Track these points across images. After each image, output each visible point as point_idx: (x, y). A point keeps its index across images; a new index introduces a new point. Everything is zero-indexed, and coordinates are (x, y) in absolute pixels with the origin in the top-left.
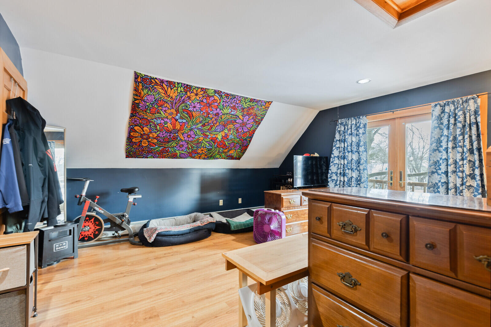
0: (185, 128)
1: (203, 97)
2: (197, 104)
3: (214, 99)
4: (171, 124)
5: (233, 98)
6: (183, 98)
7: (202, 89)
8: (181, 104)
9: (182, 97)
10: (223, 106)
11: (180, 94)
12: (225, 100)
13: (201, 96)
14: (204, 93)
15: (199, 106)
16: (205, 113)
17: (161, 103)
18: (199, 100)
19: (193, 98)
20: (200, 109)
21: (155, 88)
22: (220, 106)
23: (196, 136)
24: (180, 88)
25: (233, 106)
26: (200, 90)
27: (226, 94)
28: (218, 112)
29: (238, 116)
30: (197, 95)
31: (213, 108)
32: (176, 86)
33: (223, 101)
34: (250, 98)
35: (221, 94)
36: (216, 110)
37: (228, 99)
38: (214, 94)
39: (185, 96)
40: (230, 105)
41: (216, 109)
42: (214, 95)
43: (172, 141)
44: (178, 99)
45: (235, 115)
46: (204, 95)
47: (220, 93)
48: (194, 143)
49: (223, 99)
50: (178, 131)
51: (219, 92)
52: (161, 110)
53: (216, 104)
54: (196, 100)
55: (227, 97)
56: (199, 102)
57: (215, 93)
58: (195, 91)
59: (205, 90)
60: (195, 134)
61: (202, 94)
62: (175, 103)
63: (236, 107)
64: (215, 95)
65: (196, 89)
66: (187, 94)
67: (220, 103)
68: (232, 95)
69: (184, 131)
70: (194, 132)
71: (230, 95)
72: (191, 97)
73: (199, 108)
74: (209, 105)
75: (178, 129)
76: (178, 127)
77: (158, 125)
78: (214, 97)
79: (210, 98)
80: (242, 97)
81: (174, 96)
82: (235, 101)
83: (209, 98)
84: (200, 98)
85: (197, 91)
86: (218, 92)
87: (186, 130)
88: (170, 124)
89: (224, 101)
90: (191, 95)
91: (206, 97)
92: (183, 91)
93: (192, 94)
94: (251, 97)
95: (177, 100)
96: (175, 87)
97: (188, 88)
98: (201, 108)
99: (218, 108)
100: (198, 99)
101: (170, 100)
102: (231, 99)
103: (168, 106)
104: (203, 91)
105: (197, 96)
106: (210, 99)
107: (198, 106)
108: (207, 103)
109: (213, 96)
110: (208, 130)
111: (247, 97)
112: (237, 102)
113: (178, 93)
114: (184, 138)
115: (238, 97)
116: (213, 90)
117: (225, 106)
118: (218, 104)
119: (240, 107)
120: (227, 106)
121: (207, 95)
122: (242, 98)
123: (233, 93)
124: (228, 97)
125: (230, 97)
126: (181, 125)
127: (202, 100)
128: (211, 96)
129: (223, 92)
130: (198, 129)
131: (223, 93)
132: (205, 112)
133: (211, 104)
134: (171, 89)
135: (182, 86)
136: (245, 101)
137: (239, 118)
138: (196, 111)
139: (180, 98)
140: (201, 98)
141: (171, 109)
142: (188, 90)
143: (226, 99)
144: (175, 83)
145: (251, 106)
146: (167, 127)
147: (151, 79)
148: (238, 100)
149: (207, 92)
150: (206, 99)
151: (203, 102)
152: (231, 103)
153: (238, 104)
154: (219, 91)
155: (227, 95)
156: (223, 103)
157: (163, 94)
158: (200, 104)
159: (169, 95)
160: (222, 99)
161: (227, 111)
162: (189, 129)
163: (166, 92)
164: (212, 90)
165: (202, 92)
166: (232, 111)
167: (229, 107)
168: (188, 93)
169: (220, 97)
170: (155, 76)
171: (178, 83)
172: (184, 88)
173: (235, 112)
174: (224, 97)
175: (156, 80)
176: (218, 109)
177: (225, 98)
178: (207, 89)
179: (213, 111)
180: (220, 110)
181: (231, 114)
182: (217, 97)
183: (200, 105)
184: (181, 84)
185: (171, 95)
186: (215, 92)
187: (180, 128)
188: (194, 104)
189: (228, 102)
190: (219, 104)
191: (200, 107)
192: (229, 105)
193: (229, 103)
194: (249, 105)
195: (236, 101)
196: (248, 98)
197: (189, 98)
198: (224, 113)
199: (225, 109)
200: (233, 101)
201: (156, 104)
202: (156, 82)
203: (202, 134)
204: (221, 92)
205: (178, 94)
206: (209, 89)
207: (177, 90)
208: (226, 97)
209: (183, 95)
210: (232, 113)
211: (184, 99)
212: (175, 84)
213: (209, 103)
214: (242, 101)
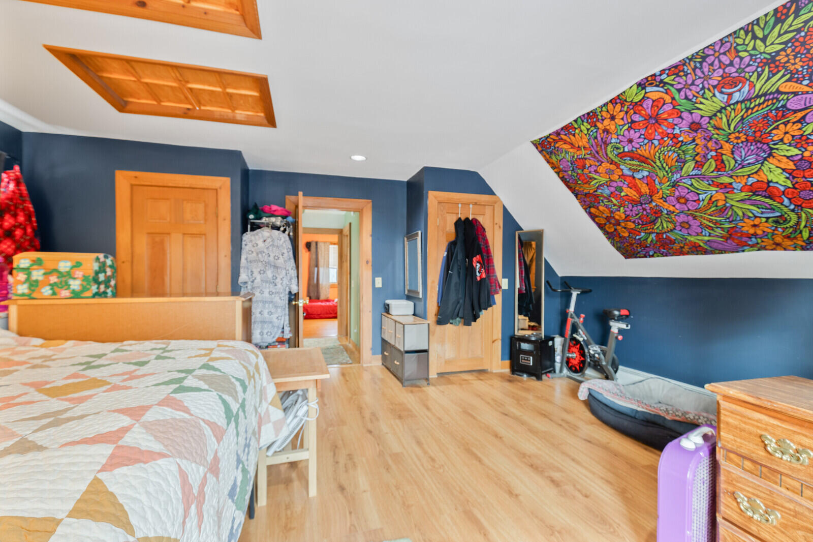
0: (658, 187)
1: (627, 113)
2: (629, 132)
3: (653, 101)
4: (631, 188)
5: (701, 63)
6: (599, 139)
7: (613, 101)
8: (606, 149)
9: (596, 138)
10: (690, 100)
11: (589, 135)
12: (679, 83)
13: (622, 114)
14: (622, 105)
15: (638, 135)
16: (666, 139)
17: (580, 163)
18: (625, 125)
19: (613, 127)
20: (645, 138)
21: (558, 147)
22: (680, 105)
23: (699, 194)
24: (583, 125)
25: (720, 79)
26: (610, 106)
27: (669, 69)
28: (691, 121)
29: (774, 89)
30: (613, 118)
31: (670, 120)
32: (576, 126)
33: (679, 91)
34: (766, 15)
35: (658, 79)
36: (683, 119)
37: (686, 75)
38: (643, 91)
39: (598, 133)
40: (706, 86)
41: (680, 117)
42: (646, 93)
43: (657, 218)
44: (594, 144)
45: (758, 96)
46: (626, 107)
47: (655, 80)
48: (709, 212)
49: (672, 85)
50: (651, 196)
51: (650, 79)
52: (590, 173)
53: (668, 107)
54: (621, 127)
55: (682, 74)
56: (630, 128)
57: (644, 88)
58: (604, 114)
59: (619, 99)
60: (692, 191)
61: (621, 111)
62: (597, 153)
63: (736, 75)
64: (647, 91)
65: (604, 109)
66: (598, 129)
67: (673, 99)
68: (690, 60)
69: (661, 192)
70: (688, 189)
71: (684, 65)
72: (608, 127)
73: (639, 137)
74: (655, 120)
75: (648, 193)
76: (645, 189)
77: (610, 196)
78: (648, 98)
79: (642, 106)
80: (730, 35)
81: (585, 143)
82: (712, 64)
83: (640, 108)
84: (622, 119)
85: (608, 111)
86: (648, 81)
87: (665, 189)
88: (629, 189)
89: (680, 86)
90: (605, 125)
91: (633, 109)
92: (589, 127)
93: (606, 122)
94: (770, 8)
95: (595, 147)
96: (576, 129)
97: (591, 117)
98: (644, 135)
99: (682, 112)
100: (621, 122)
101: (586, 152)
102: (694, 70)
103: (592, 162)
104: (616, 103)
105: (616, 120)
106: (645, 106)
107: (634, 135)
108: (645, 119)
109: (644, 97)
110: (717, 169)
111: (753, 18)
112: (720, 61)
113: (586, 135)
114: (674, 206)
115: (717, 48)
116: (635, 86)
117: (694, 96)
118: (671, 103)
119: (749, 65)
120: (698, 93)
121: (630, 105)
122: (731, 39)
123: (688, 53)
124: (683, 71)
125: (688, 69)
126: (647, 184)
127: (629, 121)
128: (640, 101)
129: (658, 73)
130: (691, 177)
131: (660, 75)
132: (662, 138)
133: (657, 115)
134: (574, 135)
135: (583, 121)
136: (755, 37)
137: (785, 93)
138: (641, 145)
139: (596, 140)
140: (625, 119)
141: (600, 165)
142: (595, 120)
143: (681, 81)
144: (571, 123)
145: (799, 31)
146: (627, 195)
147: (546, 139)
148: (724, 54)
149: (626, 100)
150: (635, 113)
151: (636, 122)
152: (707, 78)
153: (731, 64)
154: (646, 78)
155: (676, 69)
156: (682, 93)
157: (571, 150)
158: (634, 129)
159: (579, 147)
160: (671, 88)
161: (714, 104)
162: (668, 186)
163: (572, 145)
164: (631, 87)
165: (618, 107)
166: (730, 95)
167: (709, 89)
168: (599, 125)
169: (662, 87)
170: (546, 133)
171: (576, 121)
172: (587, 121)
173: (746, 88)
174: (673, 80)
175: (551, 136)
176: (685, 115)
177: (676, 79)
178: (621, 94)
179: (676, 125)
180: (691, 113)
181: (737, 102)
182: (654, 92)
183: (635, 132)
184: (579, 120)
185: (580, 144)
186: (641, 85)
187: (649, 189)
188: (623, 136)
189: (693, 81)
190: (674, 102)
191: (641, 135)
192: (703, 88)
193: (698, 82)
194: (786, 32)
195: (716, 62)
196: (758, 20)
197: (606, 131)
198: (710, 115)
199: (701, 103)
200: (706, 70)
201: (576, 167)
202: (554, 140)
203: (709, 185)
204: (654, 75)
205: (588, 135)
206: (624, 92)
207: (581, 131)
208: (678, 76)
209: (595, 134)
210: (737, 97)
211: (602, 139)
212: (572, 125)
213: (651, 117)
214: (739, 48)
